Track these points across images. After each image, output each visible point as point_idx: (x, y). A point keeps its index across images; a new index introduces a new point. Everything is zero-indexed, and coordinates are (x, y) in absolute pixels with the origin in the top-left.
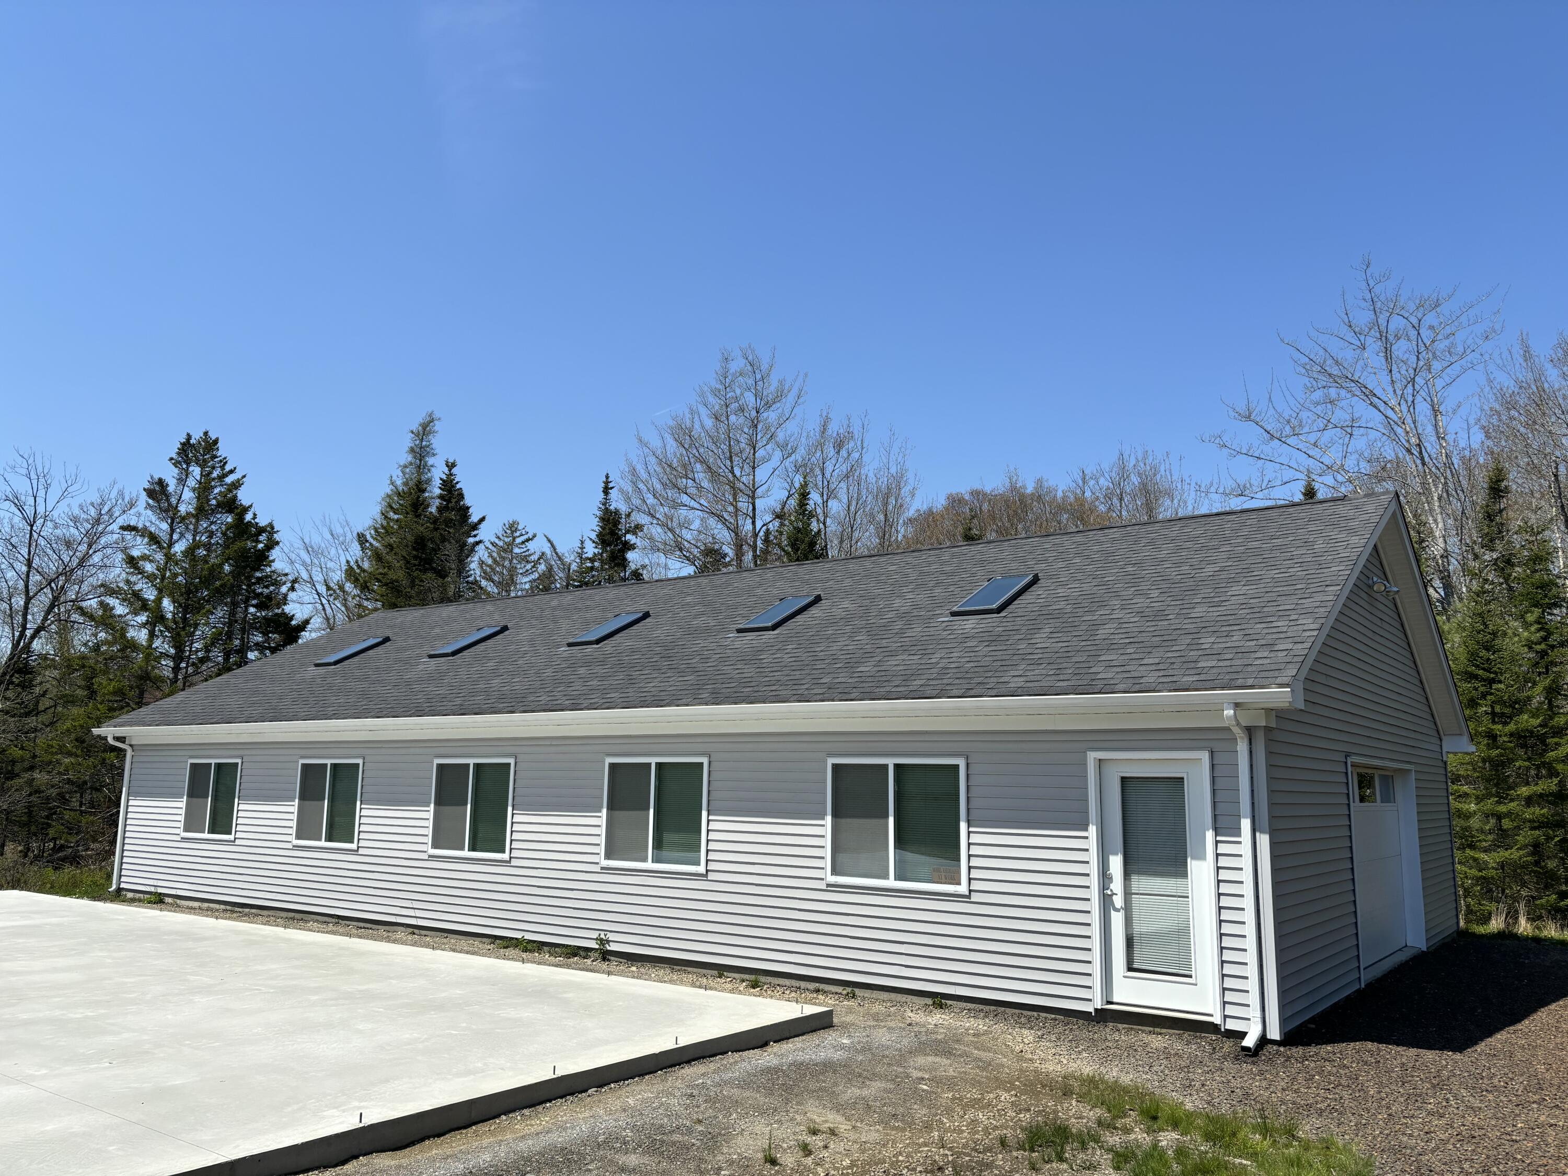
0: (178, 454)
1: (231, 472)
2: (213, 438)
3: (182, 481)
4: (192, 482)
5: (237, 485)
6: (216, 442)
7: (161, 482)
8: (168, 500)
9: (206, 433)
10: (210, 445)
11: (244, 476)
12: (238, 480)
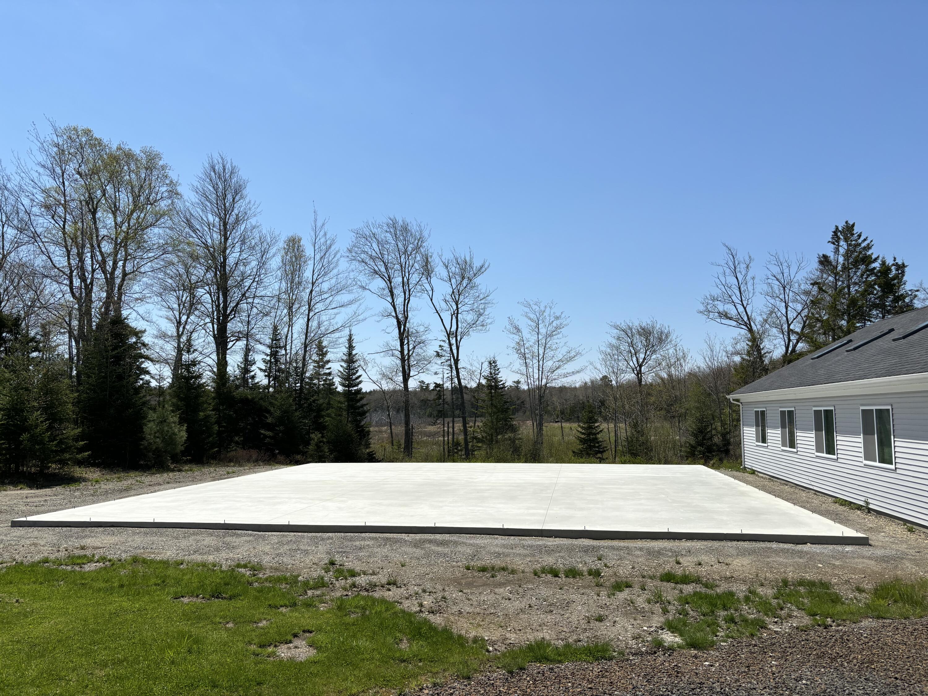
0: (833, 238)
1: (865, 240)
2: (851, 223)
3: (837, 251)
4: (842, 251)
5: (868, 247)
6: (853, 225)
7: (825, 256)
8: (831, 265)
9: (847, 222)
10: (849, 228)
11: (872, 241)
12: (868, 244)
